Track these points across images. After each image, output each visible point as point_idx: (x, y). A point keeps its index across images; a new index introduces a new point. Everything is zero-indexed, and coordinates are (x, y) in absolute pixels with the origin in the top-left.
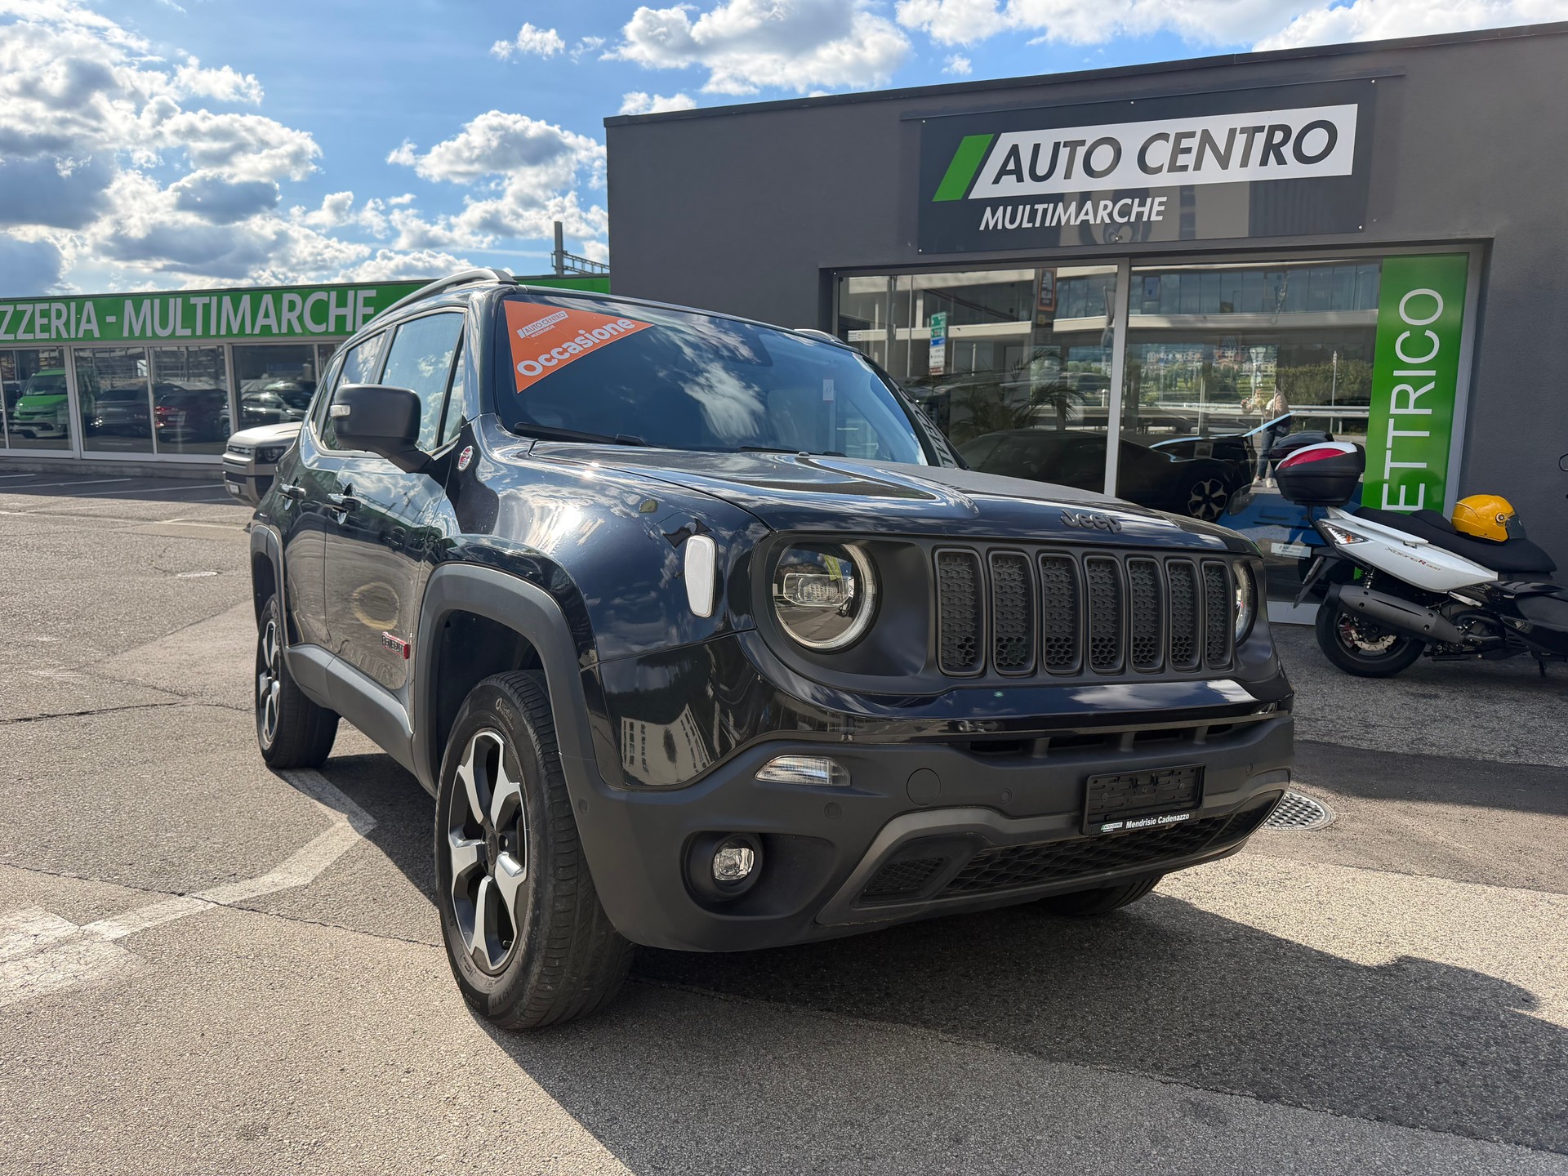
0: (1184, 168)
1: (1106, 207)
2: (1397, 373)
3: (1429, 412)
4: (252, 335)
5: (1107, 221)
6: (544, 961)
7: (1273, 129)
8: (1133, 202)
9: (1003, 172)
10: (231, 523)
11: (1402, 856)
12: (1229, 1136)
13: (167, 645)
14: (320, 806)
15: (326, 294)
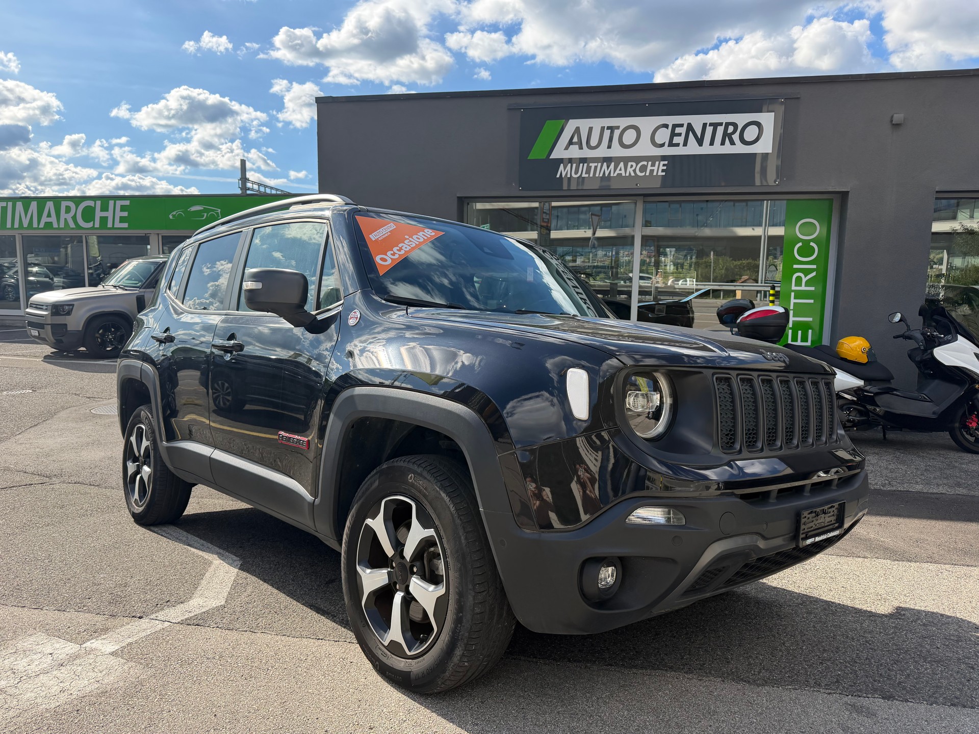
0: (678, 145)
1: (632, 166)
2: (795, 266)
3: (813, 288)
4: (38, 228)
5: (633, 174)
6: (465, 647)
7: (728, 124)
8: (648, 164)
9: (571, 142)
10: (30, 356)
11: (857, 548)
12: (882, 723)
13: (20, 442)
14: (193, 550)
15: (94, 202)
